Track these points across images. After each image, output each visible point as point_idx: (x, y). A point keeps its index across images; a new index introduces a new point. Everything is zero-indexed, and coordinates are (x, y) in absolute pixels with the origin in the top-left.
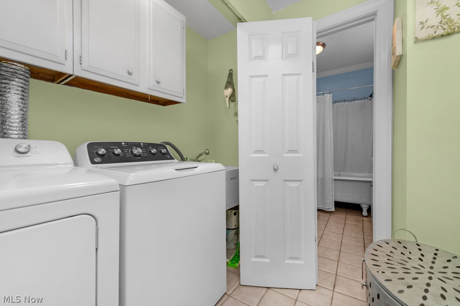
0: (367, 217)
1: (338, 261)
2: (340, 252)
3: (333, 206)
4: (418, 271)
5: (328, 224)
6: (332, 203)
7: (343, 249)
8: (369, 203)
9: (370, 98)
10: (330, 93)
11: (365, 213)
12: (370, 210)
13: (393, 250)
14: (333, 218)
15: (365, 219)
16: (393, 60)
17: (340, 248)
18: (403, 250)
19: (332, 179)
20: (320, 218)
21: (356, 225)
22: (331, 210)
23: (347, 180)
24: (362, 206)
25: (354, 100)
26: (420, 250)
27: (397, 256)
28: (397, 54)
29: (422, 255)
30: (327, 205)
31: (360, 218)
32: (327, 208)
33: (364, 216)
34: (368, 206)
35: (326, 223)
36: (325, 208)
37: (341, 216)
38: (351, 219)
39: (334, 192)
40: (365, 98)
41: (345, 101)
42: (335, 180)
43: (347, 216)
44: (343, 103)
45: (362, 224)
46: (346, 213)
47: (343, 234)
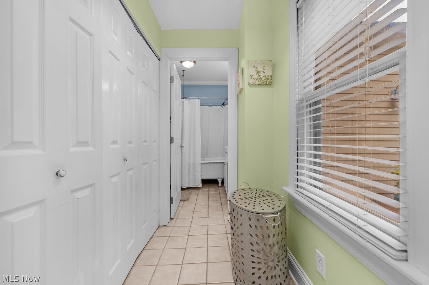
0: (221, 187)
1: (208, 217)
2: (208, 212)
3: (200, 183)
4: (251, 198)
5: (198, 196)
6: (200, 181)
7: (209, 210)
8: (222, 177)
9: (222, 106)
10: (198, 99)
11: (220, 185)
12: (223, 182)
13: (241, 193)
14: (201, 192)
15: (220, 188)
16: (239, 90)
17: (208, 209)
18: (245, 192)
19: (200, 163)
20: (192, 193)
21: (216, 194)
22: (199, 186)
23: (210, 163)
24: (218, 180)
25: (213, 106)
26: (251, 190)
27: (243, 195)
28: (241, 88)
29: (252, 192)
30: (196, 183)
31: (217, 189)
32: (197, 185)
33: (220, 187)
34: (222, 180)
35: (197, 196)
36: (195, 185)
37: (206, 189)
38: (212, 190)
39: (202, 173)
40: (219, 105)
41: (207, 105)
42: (202, 163)
43: (210, 189)
44: (206, 107)
45: (218, 192)
46: (209, 186)
47: (209, 201)
